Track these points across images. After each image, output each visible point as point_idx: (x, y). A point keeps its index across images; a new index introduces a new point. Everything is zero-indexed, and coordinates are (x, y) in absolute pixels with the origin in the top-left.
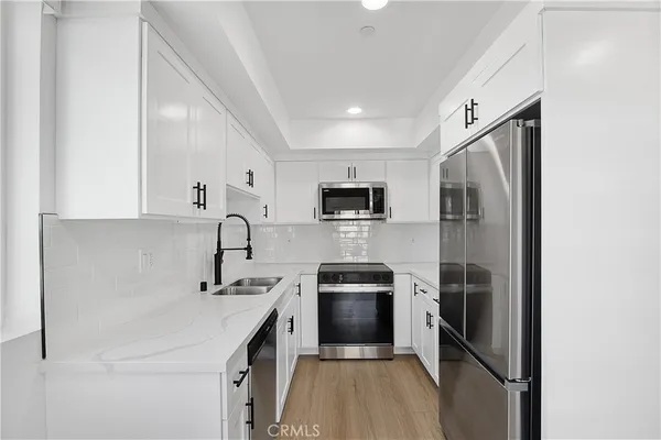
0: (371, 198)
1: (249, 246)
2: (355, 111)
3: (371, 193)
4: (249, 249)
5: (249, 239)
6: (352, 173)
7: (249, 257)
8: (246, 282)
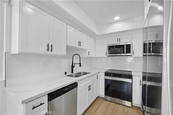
0: (125, 48)
1: (80, 63)
2: (117, 18)
3: (125, 47)
4: (80, 64)
5: (80, 61)
6: (118, 40)
7: (80, 66)
8: (82, 73)
